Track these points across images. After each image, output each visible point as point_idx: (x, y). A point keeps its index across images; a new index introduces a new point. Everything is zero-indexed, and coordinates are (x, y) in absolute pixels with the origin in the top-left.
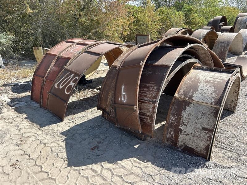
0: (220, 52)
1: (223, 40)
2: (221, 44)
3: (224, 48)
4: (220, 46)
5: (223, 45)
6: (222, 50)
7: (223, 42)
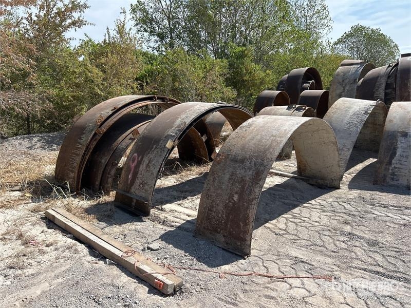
0: (226, 206)
1: (243, 148)
2: (231, 170)
3: (243, 187)
4: (227, 176)
5: (240, 172)
6: (236, 198)
7: (242, 161)
